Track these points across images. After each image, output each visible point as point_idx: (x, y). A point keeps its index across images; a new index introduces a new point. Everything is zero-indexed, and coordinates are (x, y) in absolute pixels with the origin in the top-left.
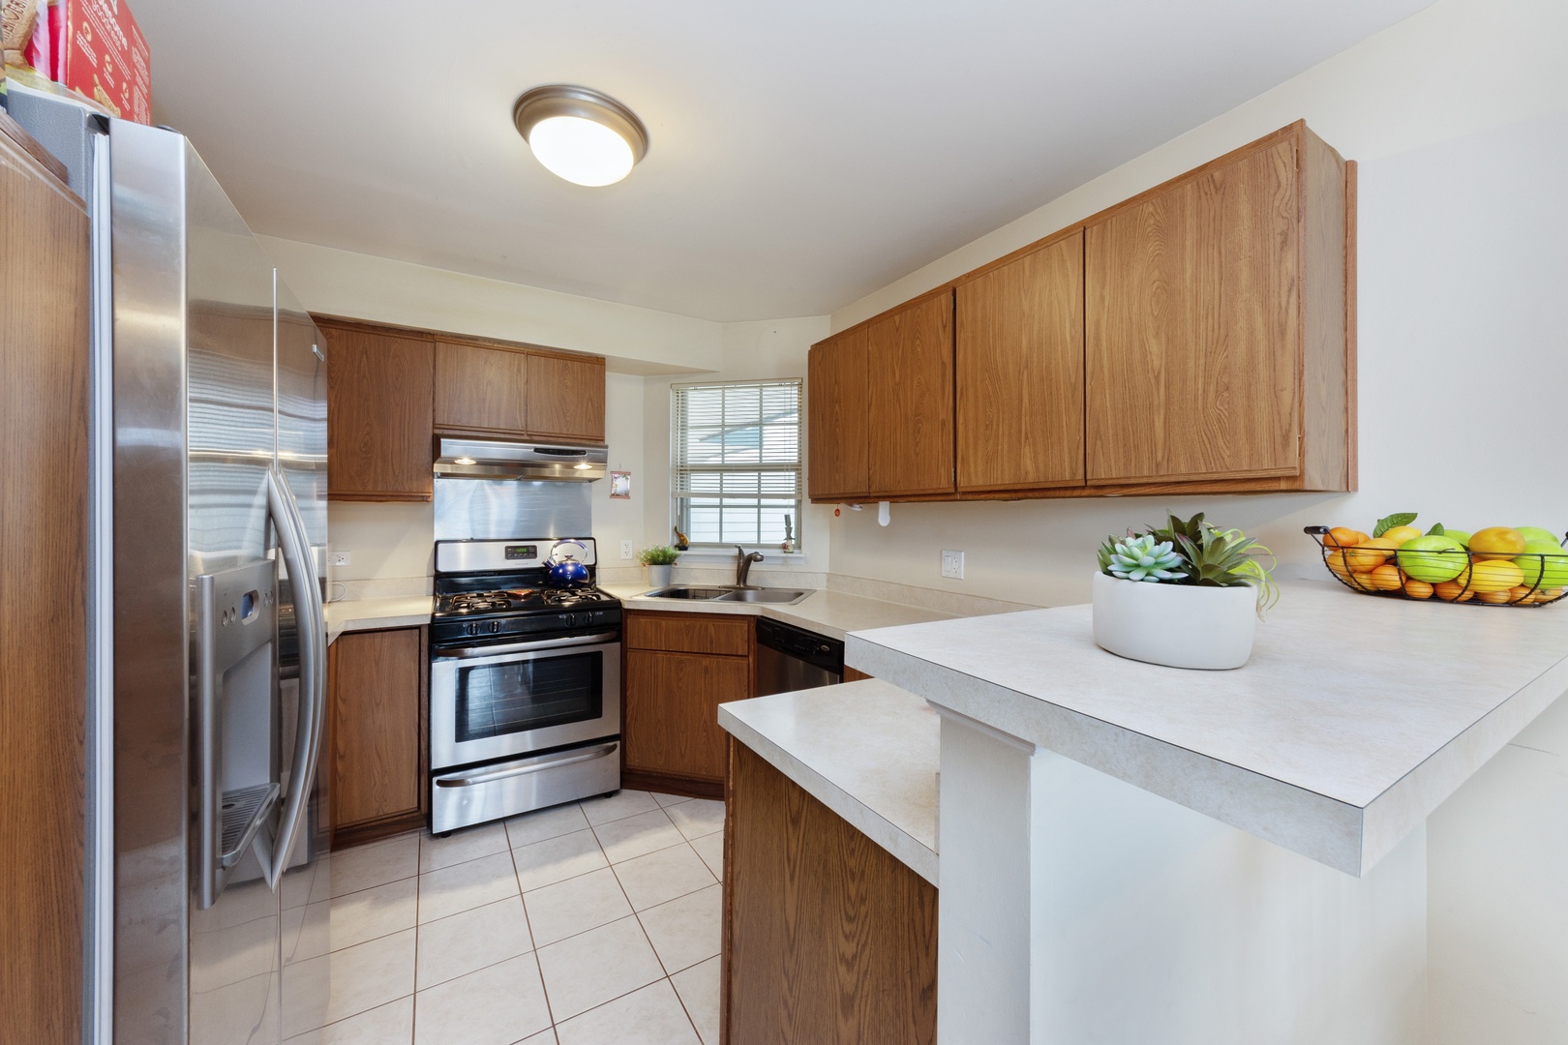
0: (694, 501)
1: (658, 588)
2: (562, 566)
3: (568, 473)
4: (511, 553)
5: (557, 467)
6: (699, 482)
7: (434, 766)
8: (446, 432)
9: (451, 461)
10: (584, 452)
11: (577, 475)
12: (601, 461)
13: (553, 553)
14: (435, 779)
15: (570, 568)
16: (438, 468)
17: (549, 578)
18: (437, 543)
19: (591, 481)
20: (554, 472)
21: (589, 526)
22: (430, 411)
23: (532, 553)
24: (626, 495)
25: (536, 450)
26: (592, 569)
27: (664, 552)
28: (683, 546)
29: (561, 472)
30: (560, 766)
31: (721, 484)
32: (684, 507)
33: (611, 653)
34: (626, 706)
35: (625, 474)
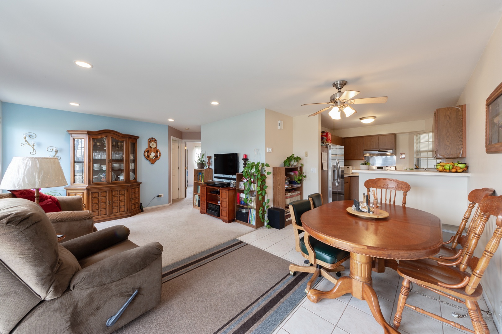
0: (421, 159)
6: (423, 155)
8: (365, 150)
9: (366, 154)
22: (363, 147)
24: (404, 158)
25: (378, 152)
28: (417, 168)
31: (428, 154)
32: (418, 160)
35: (404, 154)
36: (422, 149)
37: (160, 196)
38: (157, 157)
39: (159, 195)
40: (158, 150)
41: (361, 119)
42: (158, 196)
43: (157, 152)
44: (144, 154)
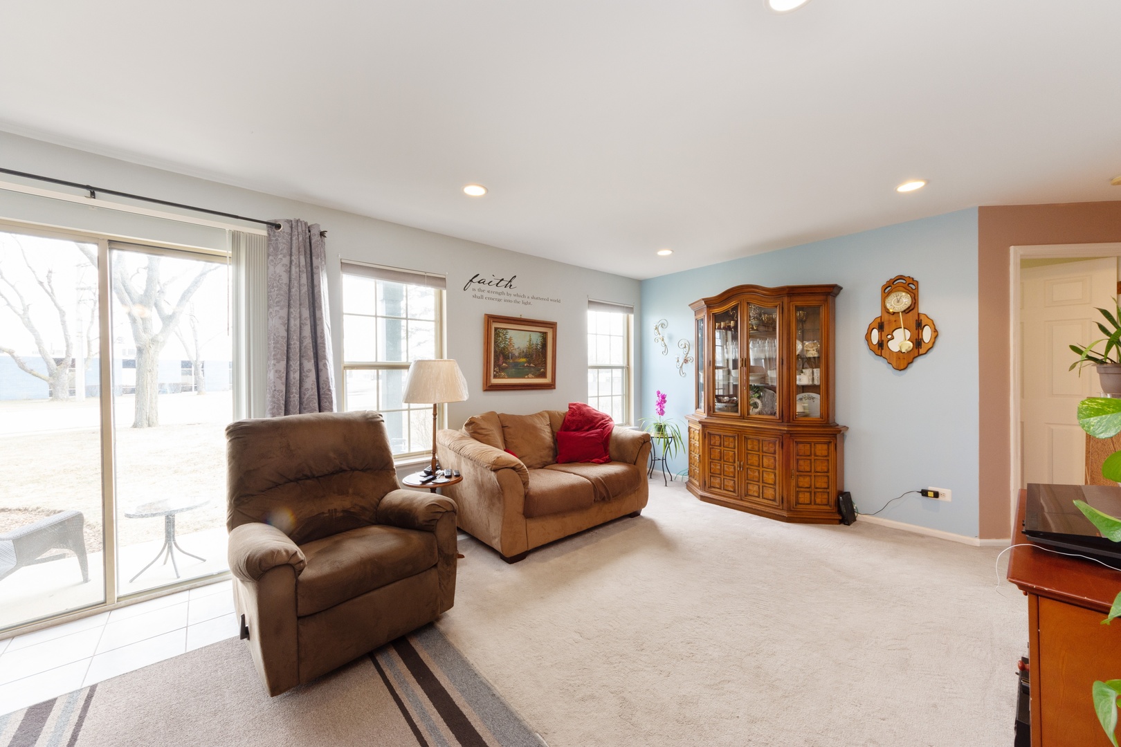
37: (931, 494)
38: (918, 343)
39: (930, 488)
40: (922, 317)
42: (924, 493)
43: (919, 326)
44: (868, 337)
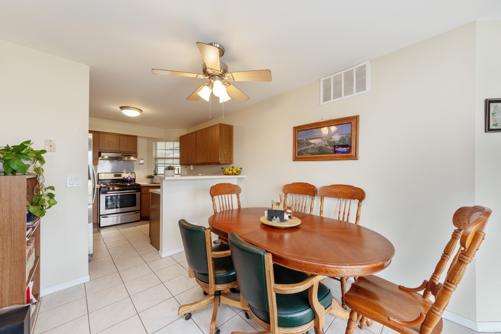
0: (159, 165)
1: (150, 183)
2: (127, 178)
3: (129, 159)
4: (115, 176)
5: (126, 158)
6: (159, 161)
7: (101, 214)
8: (102, 151)
9: (103, 157)
10: (132, 155)
11: (131, 160)
12: (136, 157)
13: (125, 175)
14: (101, 217)
15: (129, 179)
16: (100, 158)
17: (125, 180)
18: (99, 173)
19: (134, 161)
20: (125, 159)
21: (134, 171)
22: (98, 147)
23: (120, 176)
24: (143, 164)
25: (122, 155)
26: (134, 179)
27: (151, 176)
28: (156, 174)
29: (127, 159)
30: (127, 215)
31: (165, 161)
32: (156, 166)
33: (138, 194)
34: (141, 205)
35: (142, 159)
36: (158, 156)
41: (122, 108)
